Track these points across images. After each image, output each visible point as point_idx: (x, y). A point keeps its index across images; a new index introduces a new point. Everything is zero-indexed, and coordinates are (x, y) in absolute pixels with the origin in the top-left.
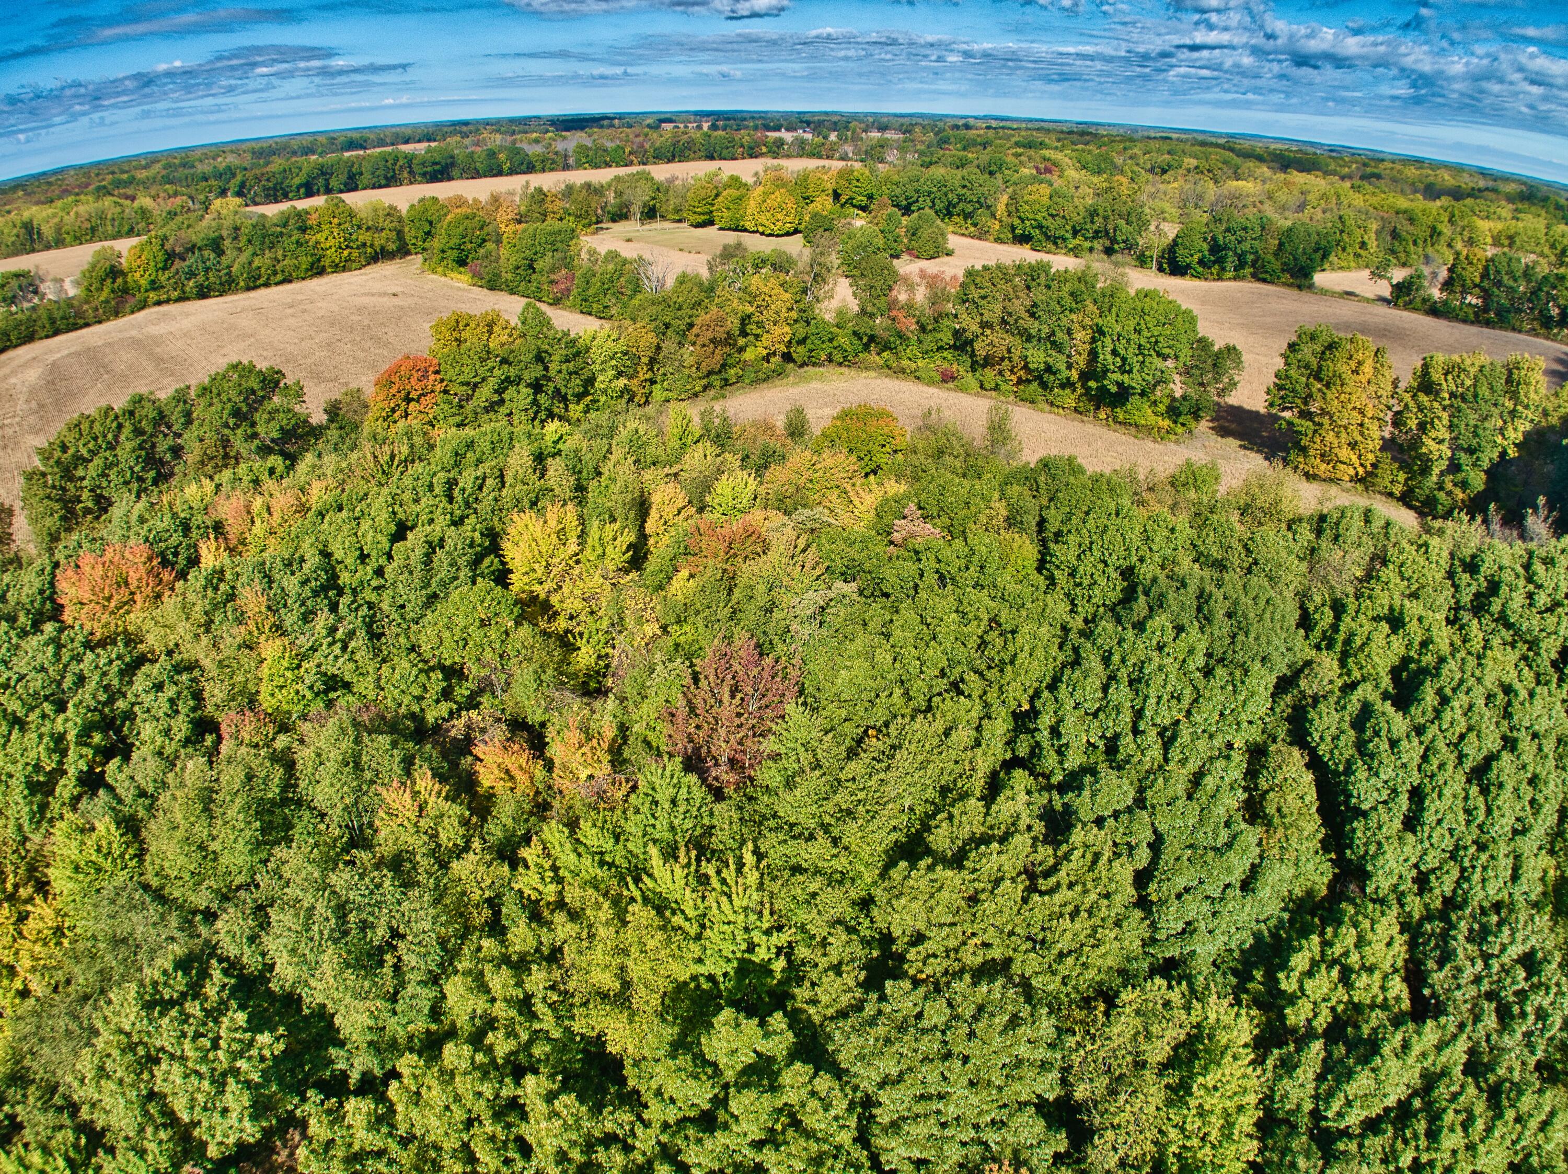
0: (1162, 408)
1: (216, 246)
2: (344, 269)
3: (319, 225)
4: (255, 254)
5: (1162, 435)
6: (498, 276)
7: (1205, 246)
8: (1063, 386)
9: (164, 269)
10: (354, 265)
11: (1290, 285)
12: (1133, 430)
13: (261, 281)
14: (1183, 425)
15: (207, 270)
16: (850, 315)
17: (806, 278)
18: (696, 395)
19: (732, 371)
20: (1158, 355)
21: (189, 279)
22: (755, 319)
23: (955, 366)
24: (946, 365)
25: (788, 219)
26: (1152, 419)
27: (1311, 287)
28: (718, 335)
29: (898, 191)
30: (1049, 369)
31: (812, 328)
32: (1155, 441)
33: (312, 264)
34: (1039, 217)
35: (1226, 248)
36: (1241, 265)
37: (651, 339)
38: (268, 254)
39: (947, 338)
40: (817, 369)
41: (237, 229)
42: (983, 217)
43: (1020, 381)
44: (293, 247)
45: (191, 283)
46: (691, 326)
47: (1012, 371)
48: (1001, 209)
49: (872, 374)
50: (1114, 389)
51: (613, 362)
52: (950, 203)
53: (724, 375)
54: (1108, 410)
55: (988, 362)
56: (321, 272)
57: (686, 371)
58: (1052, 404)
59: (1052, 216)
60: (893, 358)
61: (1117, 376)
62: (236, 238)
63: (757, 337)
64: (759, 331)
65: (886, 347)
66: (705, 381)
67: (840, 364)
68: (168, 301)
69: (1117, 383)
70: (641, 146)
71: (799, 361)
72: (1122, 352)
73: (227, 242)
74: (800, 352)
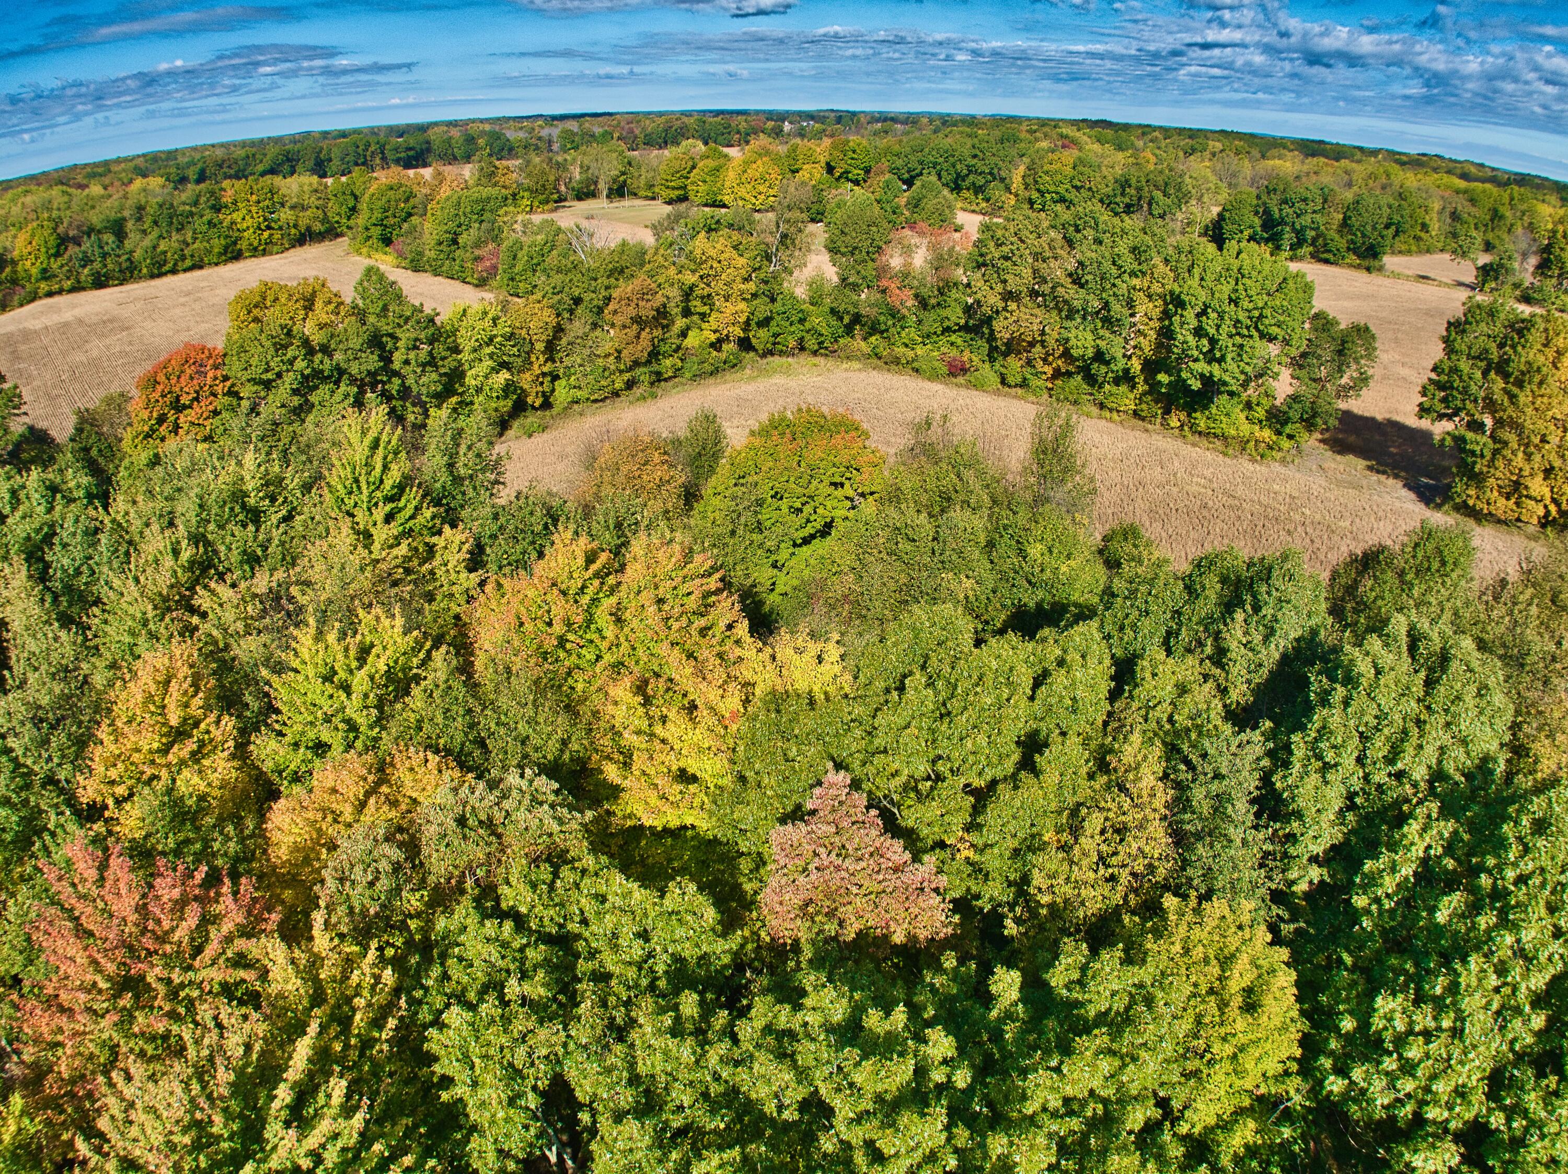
0: (1260, 413)
1: (118, 229)
2: (264, 253)
3: (235, 203)
4: (161, 237)
5: (1264, 452)
6: (421, 254)
7: (1257, 221)
8: (1117, 382)
9: (57, 255)
10: (275, 249)
11: (1358, 267)
12: (1218, 444)
13: (166, 268)
14: (1290, 437)
15: (105, 256)
16: (827, 288)
17: (770, 239)
18: (616, 394)
19: (668, 362)
20: (1262, 336)
21: (84, 266)
22: (698, 292)
23: (966, 355)
24: (954, 353)
25: (772, 192)
26: (1246, 429)
27: (1380, 269)
28: (642, 313)
29: (899, 163)
30: (1100, 357)
31: (778, 306)
32: (1253, 461)
33: (226, 248)
34: (1061, 190)
35: (1282, 222)
36: (1300, 242)
37: (548, 317)
38: (175, 236)
39: (956, 316)
40: (784, 360)
41: (140, 208)
42: (996, 191)
43: (1057, 374)
44: (205, 228)
45: (86, 271)
46: (609, 299)
47: (1045, 360)
48: (1017, 182)
49: (856, 365)
50: (1196, 385)
51: (488, 350)
52: (958, 175)
53: (655, 367)
54: (1183, 416)
55: (1012, 347)
56: (237, 256)
57: (600, 361)
58: (1102, 406)
59: (1077, 188)
60: (883, 344)
61: (1202, 367)
62: (139, 219)
63: (703, 316)
64: (706, 309)
65: (874, 329)
66: (626, 376)
67: (815, 353)
68: (60, 292)
69: (1202, 376)
70: (631, 131)
71: (760, 347)
72: (1212, 331)
73: (130, 225)
74: (760, 337)
